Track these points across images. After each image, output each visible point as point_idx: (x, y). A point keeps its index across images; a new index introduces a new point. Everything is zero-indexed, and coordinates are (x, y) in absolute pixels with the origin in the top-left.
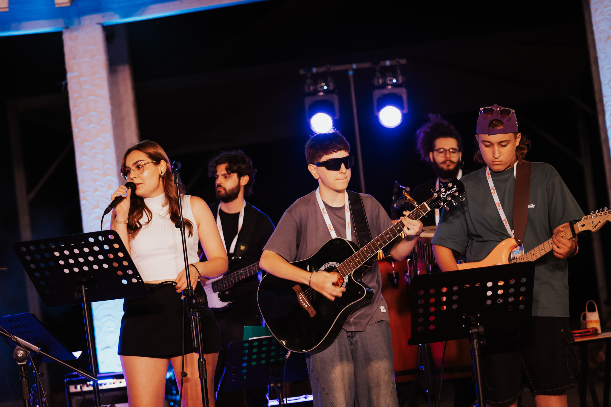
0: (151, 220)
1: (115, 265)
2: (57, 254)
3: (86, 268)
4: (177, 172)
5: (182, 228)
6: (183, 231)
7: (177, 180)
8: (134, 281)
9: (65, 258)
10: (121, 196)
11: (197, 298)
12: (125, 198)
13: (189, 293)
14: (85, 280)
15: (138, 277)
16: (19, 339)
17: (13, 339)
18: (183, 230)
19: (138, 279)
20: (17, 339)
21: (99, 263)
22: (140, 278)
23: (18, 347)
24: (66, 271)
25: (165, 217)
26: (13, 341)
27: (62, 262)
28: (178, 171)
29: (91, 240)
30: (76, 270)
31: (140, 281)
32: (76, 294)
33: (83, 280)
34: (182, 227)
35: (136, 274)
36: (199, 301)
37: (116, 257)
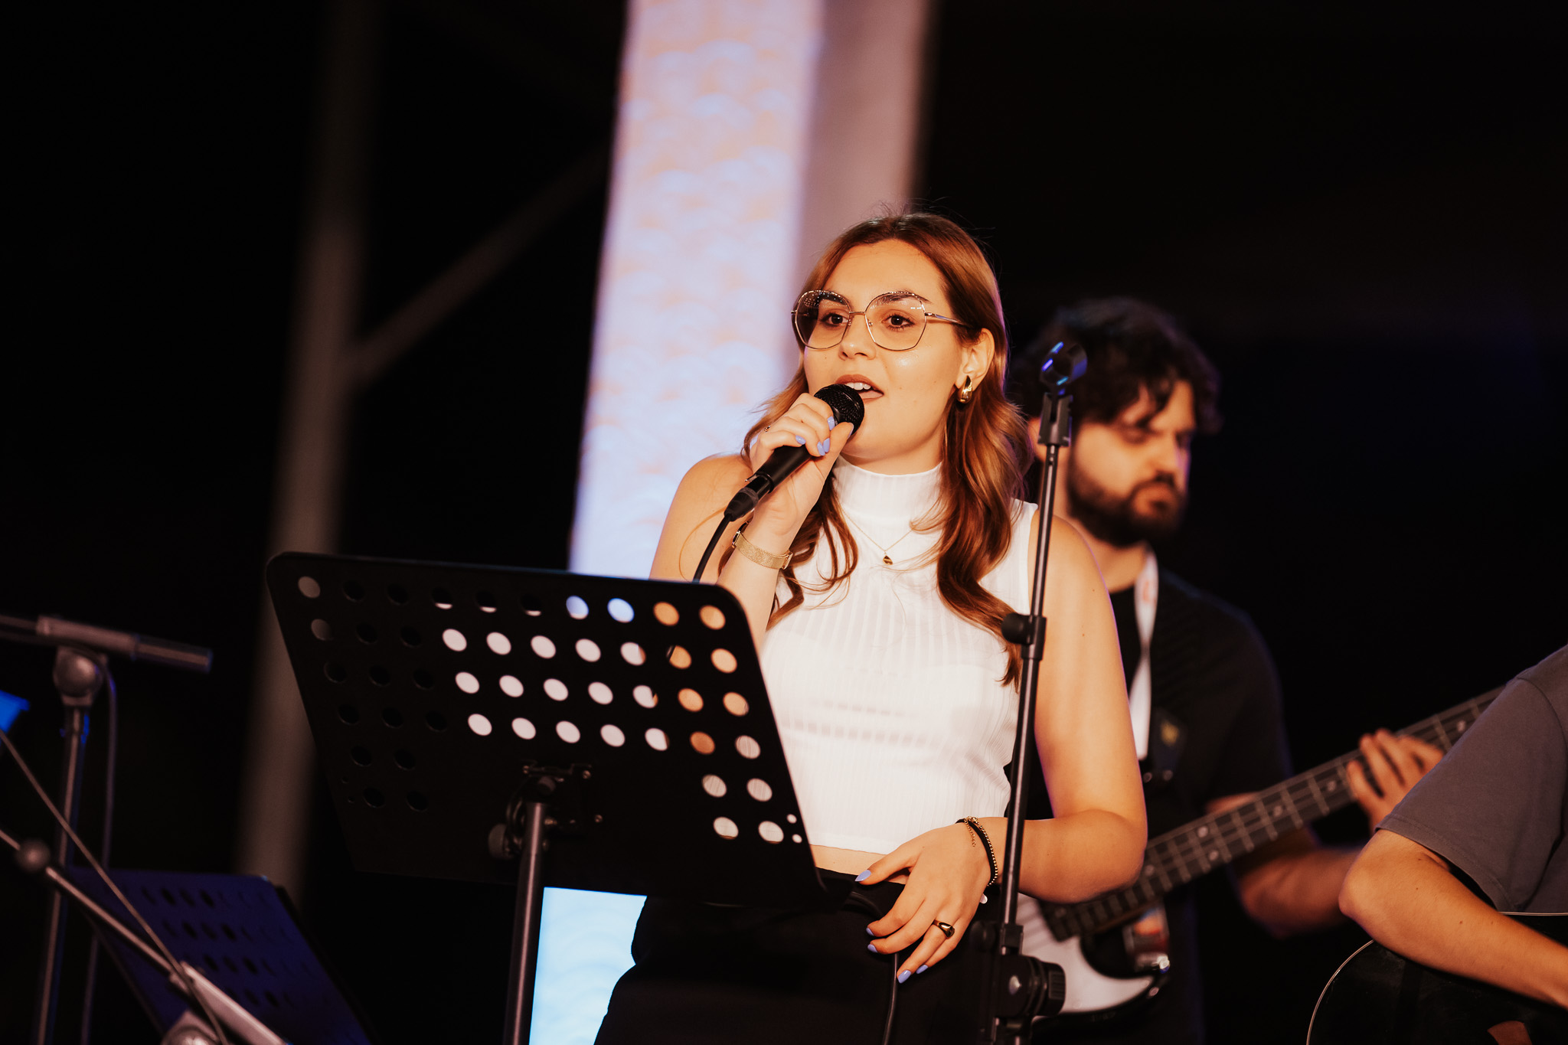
0: (846, 575)
1: (703, 743)
2: (455, 640)
3: (568, 732)
4: (1062, 393)
5: (1032, 648)
6: (1031, 662)
7: (1055, 429)
8: (770, 832)
9: (488, 667)
10: (804, 446)
11: (1033, 971)
12: (815, 459)
13: (1002, 941)
14: (557, 783)
15: (792, 819)
16: (203, 984)
17: (175, 978)
18: (1032, 654)
19: (789, 830)
20: (191, 980)
21: (634, 720)
22: (800, 828)
23: (189, 1018)
24: (480, 725)
25: (905, 576)
26: (175, 988)
27: (467, 683)
28: (1069, 388)
29: (621, 611)
30: (524, 728)
31: (797, 839)
32: (497, 838)
33: (546, 781)
34: (1031, 643)
35: (785, 803)
36: (1040, 987)
37: (714, 711)
